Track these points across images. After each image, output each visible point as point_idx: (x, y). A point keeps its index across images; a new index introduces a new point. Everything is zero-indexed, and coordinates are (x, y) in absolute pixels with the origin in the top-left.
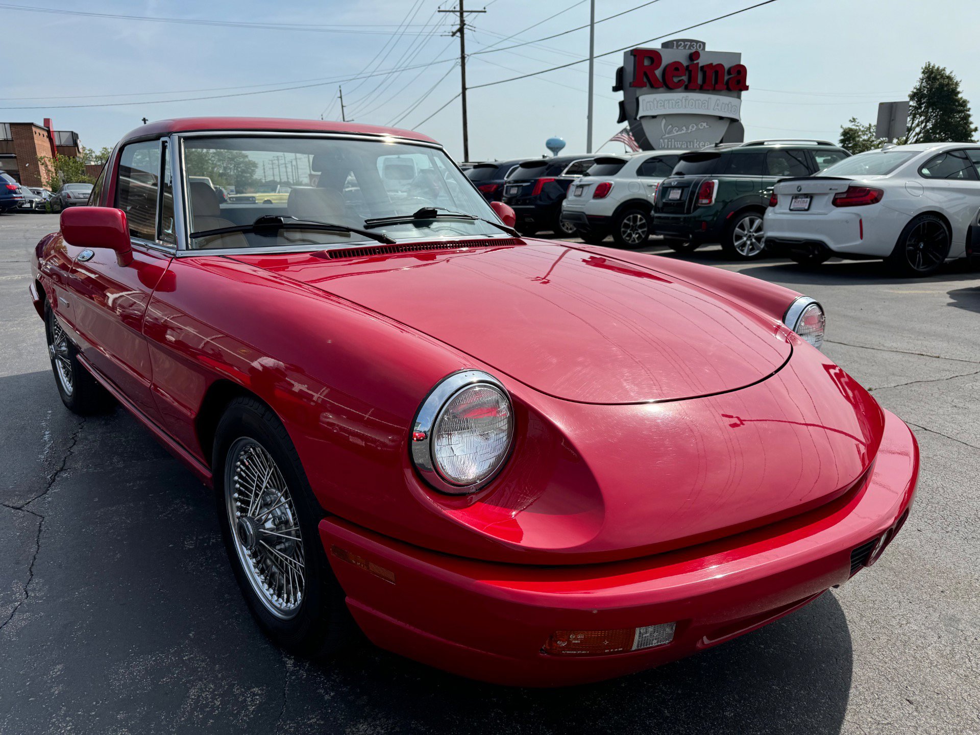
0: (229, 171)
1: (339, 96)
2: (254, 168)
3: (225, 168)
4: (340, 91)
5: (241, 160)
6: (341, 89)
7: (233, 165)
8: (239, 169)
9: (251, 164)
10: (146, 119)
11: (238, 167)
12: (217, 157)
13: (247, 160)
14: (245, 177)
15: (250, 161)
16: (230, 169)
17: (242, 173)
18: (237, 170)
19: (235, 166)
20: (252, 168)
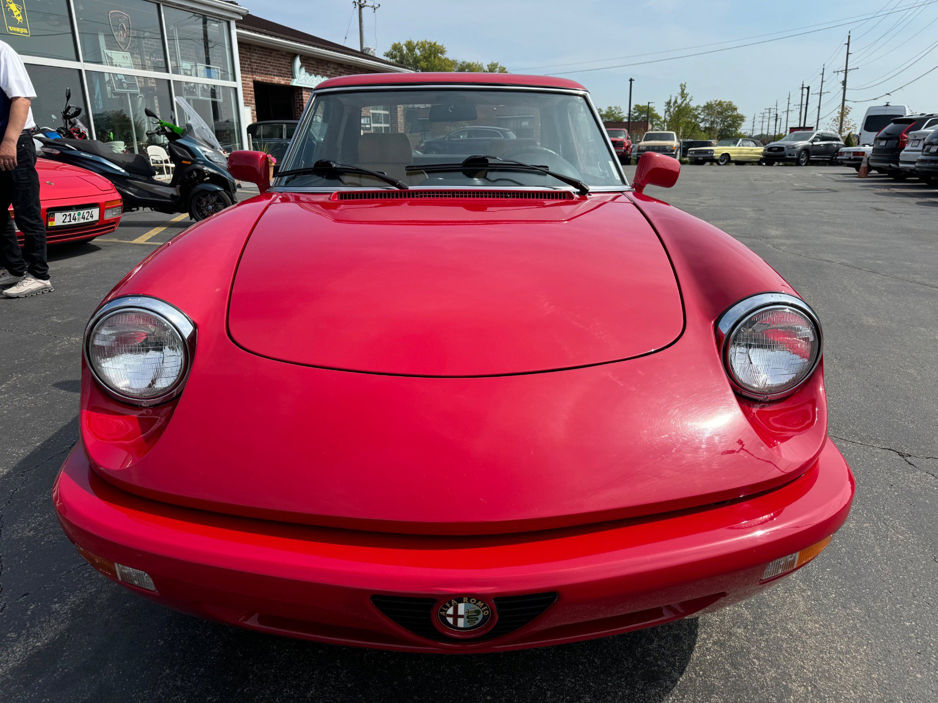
0: (715, 125)
1: (847, 42)
2: (741, 122)
3: (712, 123)
4: (849, 37)
5: (729, 114)
6: (851, 34)
7: (721, 119)
8: (726, 123)
9: (739, 117)
10: (633, 79)
11: (725, 121)
12: (707, 111)
13: (735, 113)
14: (729, 131)
15: (738, 114)
16: (717, 123)
17: (728, 127)
18: (724, 124)
19: (721, 121)
20: (739, 122)
